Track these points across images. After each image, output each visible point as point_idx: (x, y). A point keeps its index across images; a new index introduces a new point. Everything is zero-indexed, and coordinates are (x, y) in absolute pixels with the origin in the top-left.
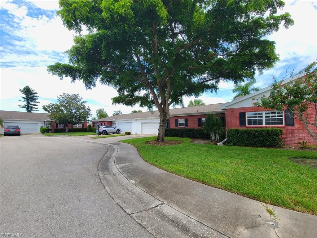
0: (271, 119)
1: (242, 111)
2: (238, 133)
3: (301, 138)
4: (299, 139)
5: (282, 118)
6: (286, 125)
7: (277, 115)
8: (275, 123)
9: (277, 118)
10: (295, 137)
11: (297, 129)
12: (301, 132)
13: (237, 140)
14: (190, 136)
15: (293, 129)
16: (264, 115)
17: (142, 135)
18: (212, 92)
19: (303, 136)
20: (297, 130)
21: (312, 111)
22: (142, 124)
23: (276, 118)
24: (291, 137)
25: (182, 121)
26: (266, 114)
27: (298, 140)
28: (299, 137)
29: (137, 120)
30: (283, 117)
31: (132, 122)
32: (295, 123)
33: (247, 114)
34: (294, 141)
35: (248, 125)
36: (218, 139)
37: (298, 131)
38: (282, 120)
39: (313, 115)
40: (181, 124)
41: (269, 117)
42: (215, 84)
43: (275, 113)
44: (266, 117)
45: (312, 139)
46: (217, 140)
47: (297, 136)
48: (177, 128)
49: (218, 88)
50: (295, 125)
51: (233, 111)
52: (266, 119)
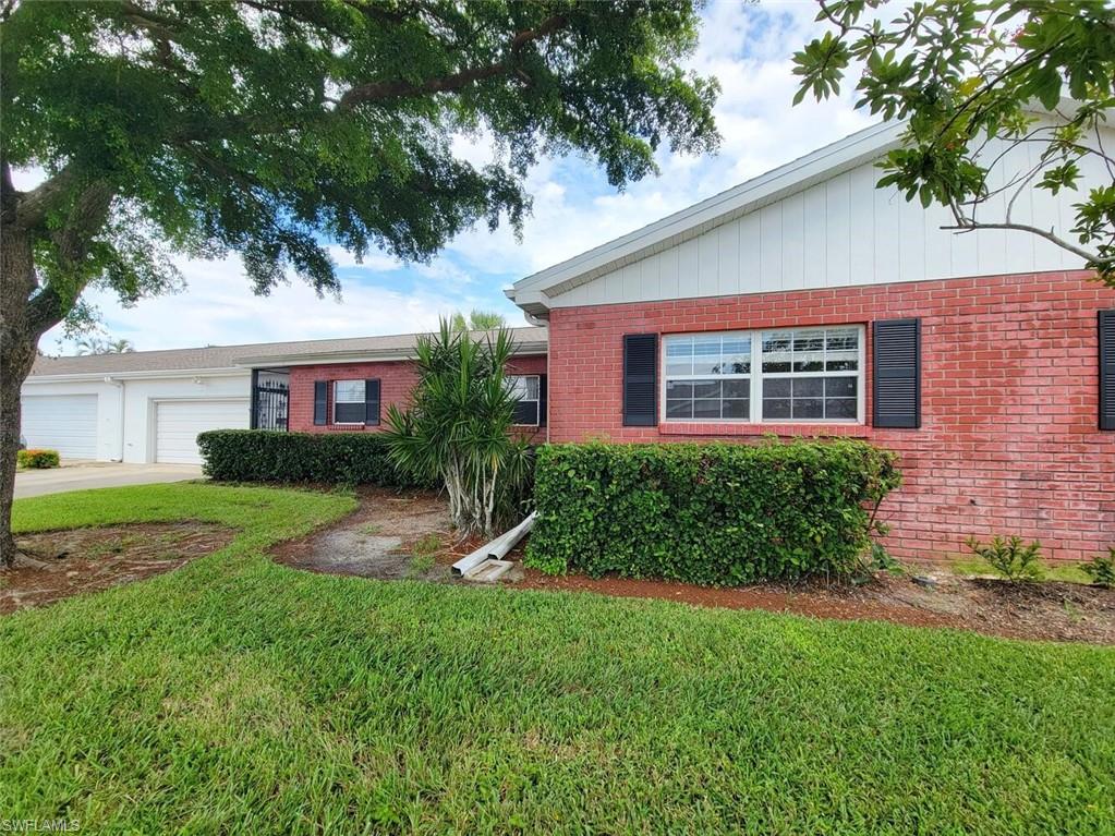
0: (795, 379)
1: (642, 327)
2: (606, 477)
3: (951, 508)
4: (938, 511)
5: (854, 380)
6: (876, 422)
7: (825, 356)
8: (814, 411)
9: (825, 374)
10: (921, 499)
11: (934, 448)
12: (955, 465)
13: (596, 530)
14: (375, 481)
15: (915, 446)
16: (757, 358)
17: (153, 470)
18: (493, 225)
19: (961, 493)
20: (934, 455)
21: (1022, 335)
22: (155, 403)
23: (820, 379)
24: (901, 498)
25: (350, 392)
26: (767, 348)
27: (935, 518)
28: (940, 500)
29: (122, 382)
30: (860, 373)
31: (97, 395)
32: (923, 409)
33: (665, 344)
34: (915, 525)
35: (669, 415)
36: (489, 511)
37: (937, 461)
38: (854, 392)
39: (1026, 362)
40: (345, 411)
41: (785, 367)
42: (508, 171)
43: (816, 345)
44: (768, 367)
45: (1015, 513)
46: (483, 523)
47: (930, 491)
48: (325, 431)
49: (529, 206)
50: (924, 419)
51: (590, 326)
52: (766, 381)
